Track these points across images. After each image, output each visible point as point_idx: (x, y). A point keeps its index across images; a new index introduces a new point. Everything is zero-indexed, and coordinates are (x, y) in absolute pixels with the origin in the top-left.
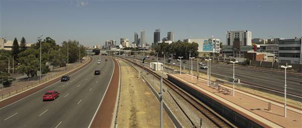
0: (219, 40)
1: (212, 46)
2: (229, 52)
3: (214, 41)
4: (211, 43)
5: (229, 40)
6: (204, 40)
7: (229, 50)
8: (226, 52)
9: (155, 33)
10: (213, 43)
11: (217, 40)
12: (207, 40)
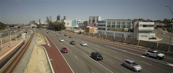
0: (80, 21)
1: (76, 23)
2: (82, 27)
3: (77, 21)
4: (76, 22)
5: (90, 20)
6: (72, 20)
7: (82, 26)
8: (81, 27)
9: (57, 17)
10: (77, 22)
11: (79, 20)
12: (74, 20)
